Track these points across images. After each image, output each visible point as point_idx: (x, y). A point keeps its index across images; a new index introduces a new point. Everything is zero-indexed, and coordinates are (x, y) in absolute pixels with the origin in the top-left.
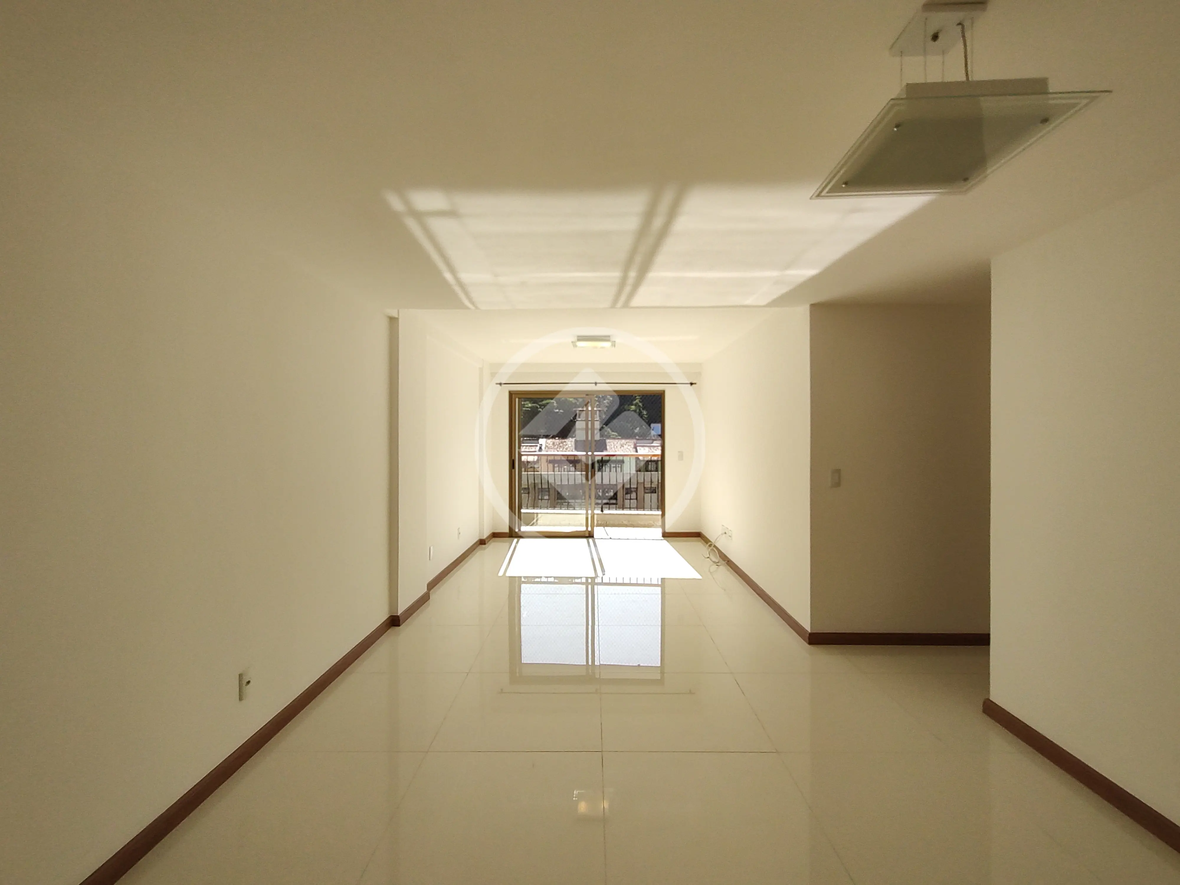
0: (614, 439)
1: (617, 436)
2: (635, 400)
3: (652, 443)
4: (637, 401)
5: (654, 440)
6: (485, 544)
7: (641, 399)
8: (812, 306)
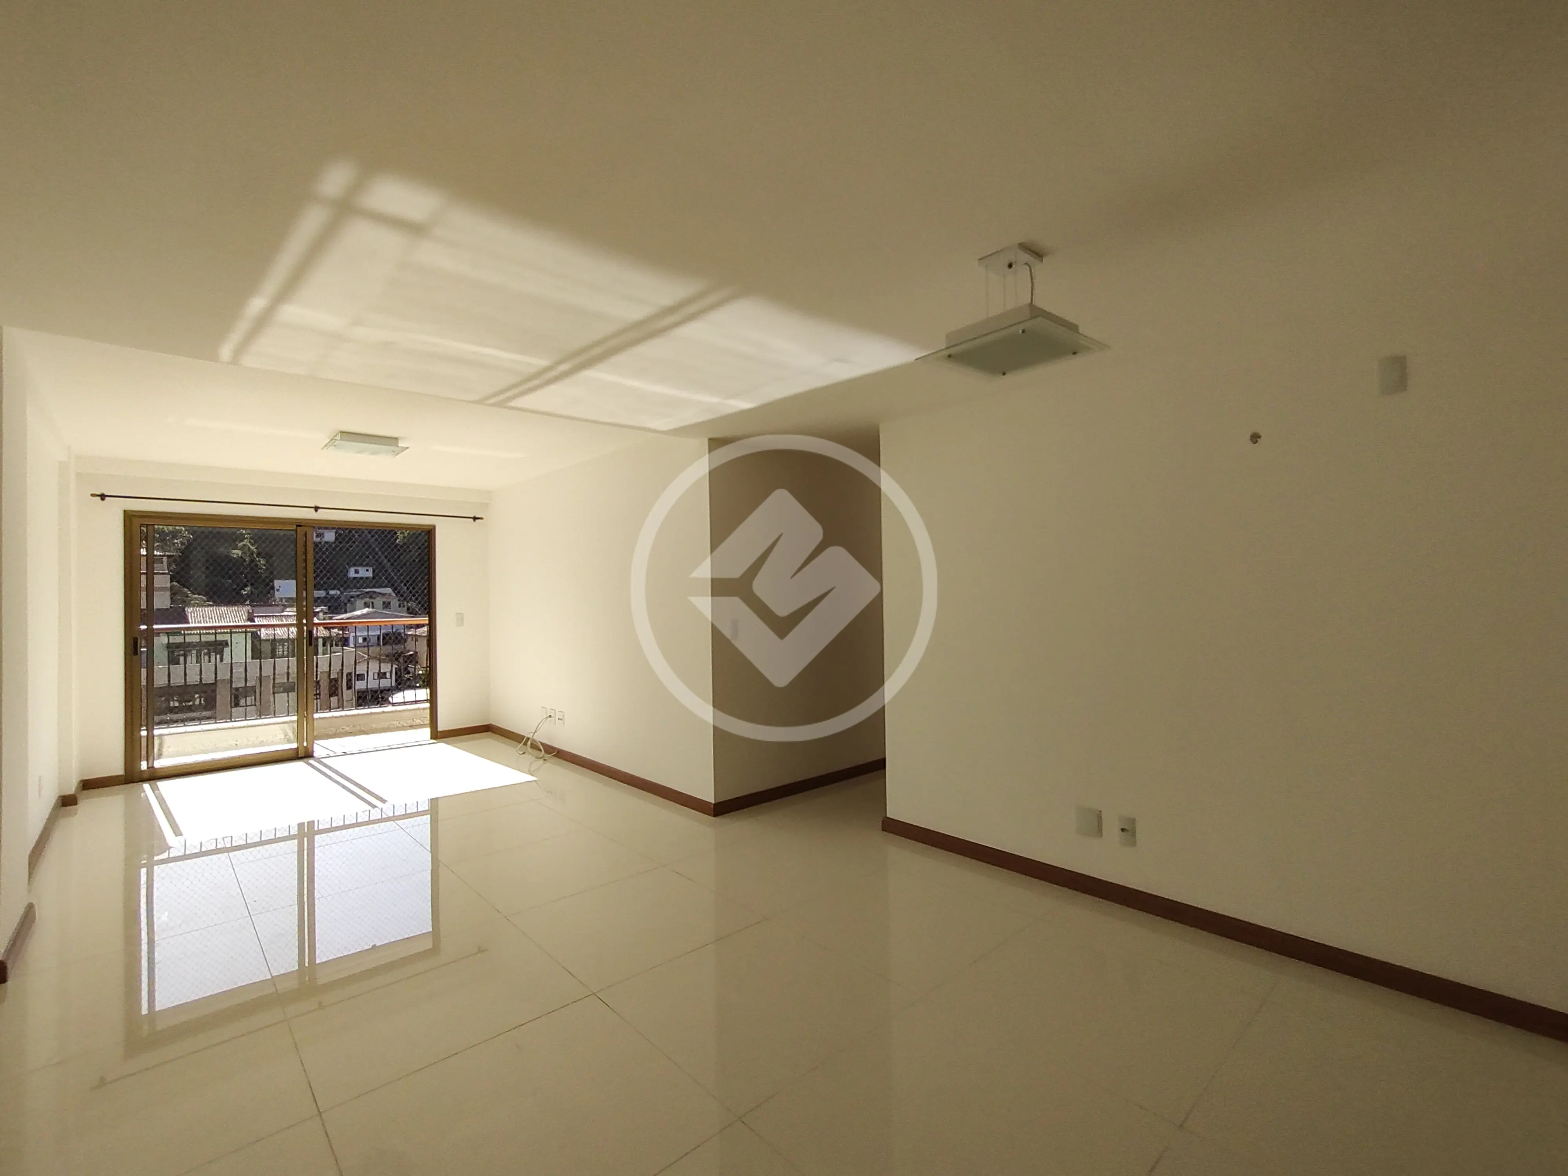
0: (199, 605)
1: (205, 602)
2: (242, 541)
3: (283, 611)
4: (246, 542)
5: (285, 606)
6: (75, 803)
7: (251, 538)
8: (710, 439)
